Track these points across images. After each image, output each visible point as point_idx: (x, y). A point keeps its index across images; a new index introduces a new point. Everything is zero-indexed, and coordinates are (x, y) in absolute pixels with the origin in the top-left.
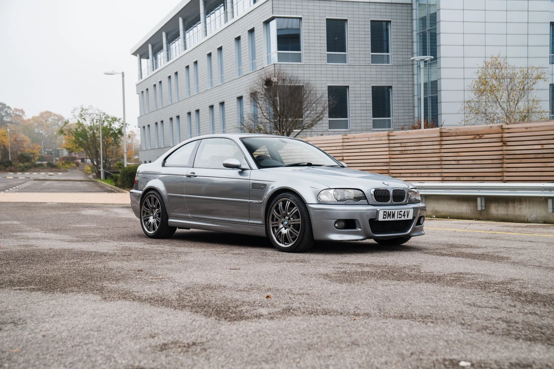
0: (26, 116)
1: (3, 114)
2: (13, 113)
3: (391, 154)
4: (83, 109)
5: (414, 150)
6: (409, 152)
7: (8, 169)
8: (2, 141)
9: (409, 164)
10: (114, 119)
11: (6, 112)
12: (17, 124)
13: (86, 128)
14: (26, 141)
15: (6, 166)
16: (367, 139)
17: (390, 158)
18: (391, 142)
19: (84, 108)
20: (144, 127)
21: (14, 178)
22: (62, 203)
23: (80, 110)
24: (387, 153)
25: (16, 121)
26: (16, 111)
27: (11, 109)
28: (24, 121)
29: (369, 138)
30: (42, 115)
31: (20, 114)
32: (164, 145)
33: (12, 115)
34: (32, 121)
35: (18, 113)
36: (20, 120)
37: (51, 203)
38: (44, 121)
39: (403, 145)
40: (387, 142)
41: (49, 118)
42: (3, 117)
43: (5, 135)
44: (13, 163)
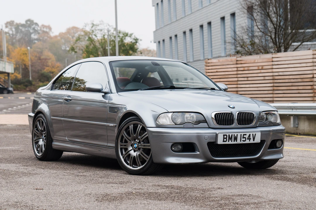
0: (53, 33)
1: (31, 31)
2: (41, 30)
4: (93, 25)
7: (28, 89)
8: (23, 60)
10: (126, 35)
11: (34, 29)
12: (44, 41)
14: (50, 59)
15: (26, 86)
19: (95, 23)
20: (159, 42)
21: (26, 98)
23: (91, 26)
25: (43, 38)
26: (44, 28)
27: (38, 26)
28: (51, 38)
30: (69, 30)
31: (48, 30)
33: (40, 32)
34: (59, 38)
35: (45, 30)
36: (48, 37)
38: (70, 37)
41: (75, 33)
42: (31, 34)
43: (26, 54)
44: (33, 83)
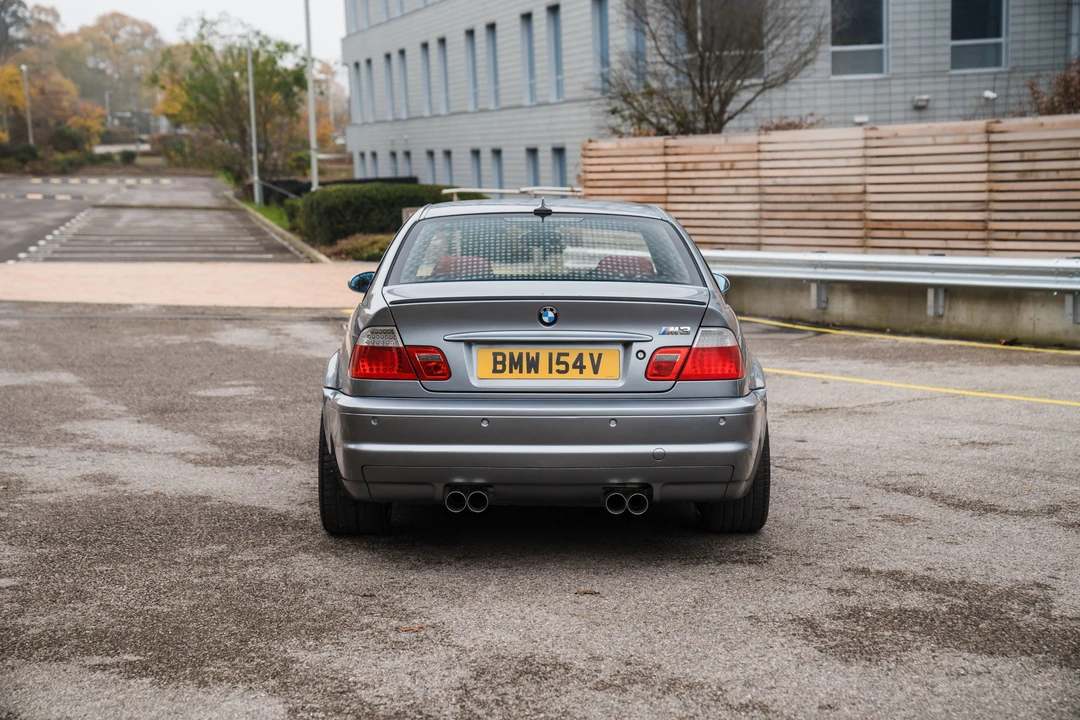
0: (63, 26)
1: (8, 20)
2: (32, 17)
3: (994, 180)
4: (204, 23)
5: (1058, 170)
6: (1043, 176)
7: (27, 169)
8: (11, 98)
9: (1042, 206)
10: (284, 48)
11: (14, 14)
12: (43, 46)
13: (215, 69)
14: (67, 93)
15: (24, 161)
16: (929, 140)
17: (991, 191)
18: (995, 148)
19: (208, 18)
20: (357, 65)
21: (45, 197)
22: (168, 308)
23: (197, 25)
24: (983, 177)
25: (39, 37)
26: (39, 13)
27: (25, 6)
28: (58, 38)
29: (934, 137)
30: (103, 22)
31: (50, 19)
32: (408, 112)
33: (30, 22)
34: (79, 39)
35: (43, 17)
36: (51, 36)
37: (142, 308)
38: (107, 37)
39: (1027, 156)
40: (984, 148)
41: (119, 29)
42: (7, 27)
43: (17, 82)
44: (40, 153)
